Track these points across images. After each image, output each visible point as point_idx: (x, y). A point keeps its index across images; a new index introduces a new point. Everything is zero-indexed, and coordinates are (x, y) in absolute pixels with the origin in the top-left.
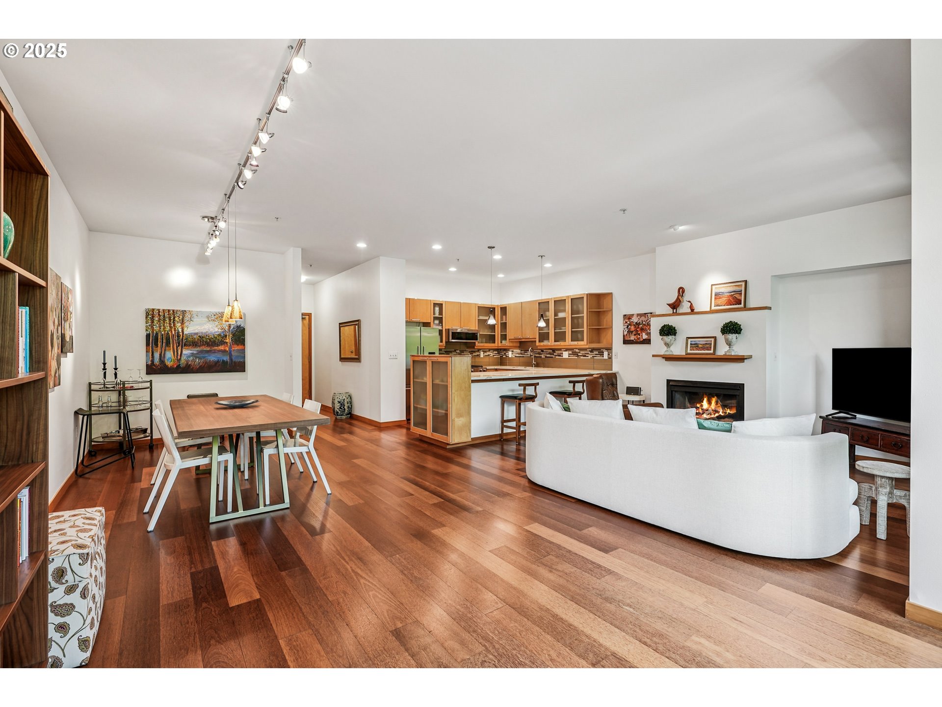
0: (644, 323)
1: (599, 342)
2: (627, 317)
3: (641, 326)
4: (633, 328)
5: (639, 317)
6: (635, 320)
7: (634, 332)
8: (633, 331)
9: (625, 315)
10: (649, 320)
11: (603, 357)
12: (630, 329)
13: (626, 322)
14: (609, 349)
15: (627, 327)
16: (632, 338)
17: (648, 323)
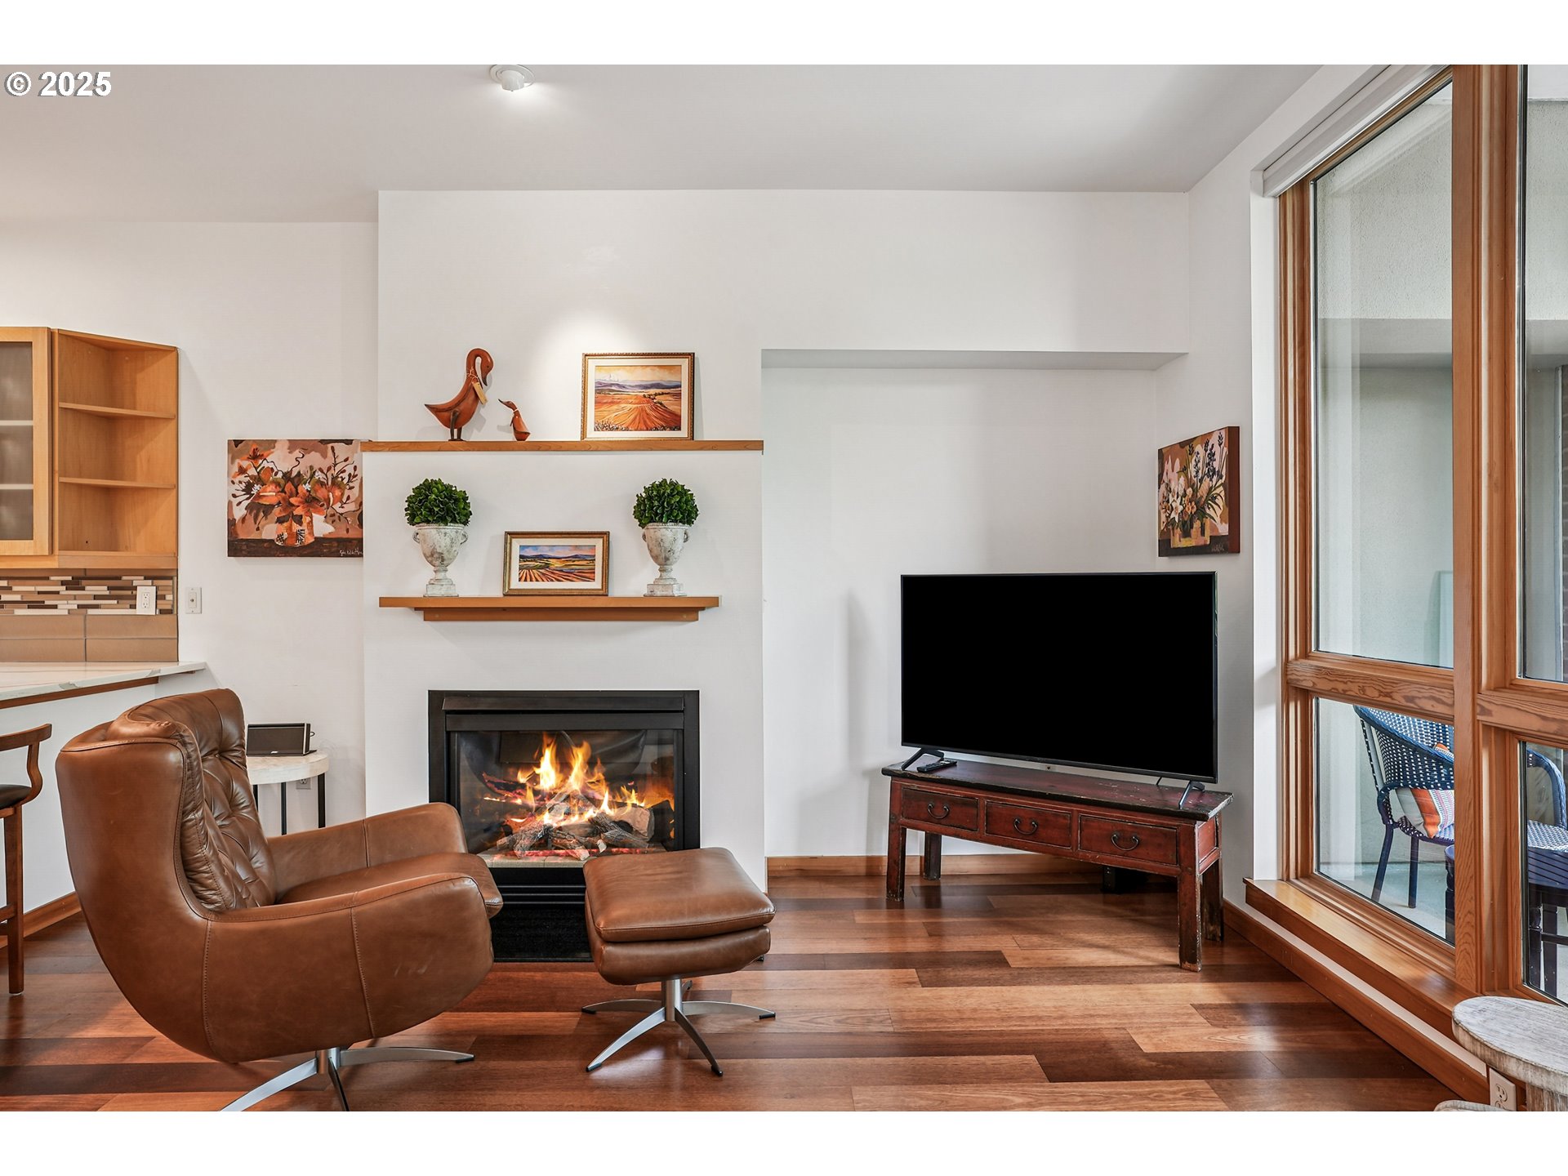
0: (319, 475)
1: (112, 545)
2: (248, 452)
3: (308, 487)
4: (270, 494)
5: (297, 453)
6: (281, 462)
7: (277, 512)
8: (272, 506)
9: (237, 443)
10: (338, 468)
11: (133, 607)
12: (259, 496)
13: (242, 471)
14: (164, 576)
15: (248, 489)
16: (270, 530)
17: (334, 478)
